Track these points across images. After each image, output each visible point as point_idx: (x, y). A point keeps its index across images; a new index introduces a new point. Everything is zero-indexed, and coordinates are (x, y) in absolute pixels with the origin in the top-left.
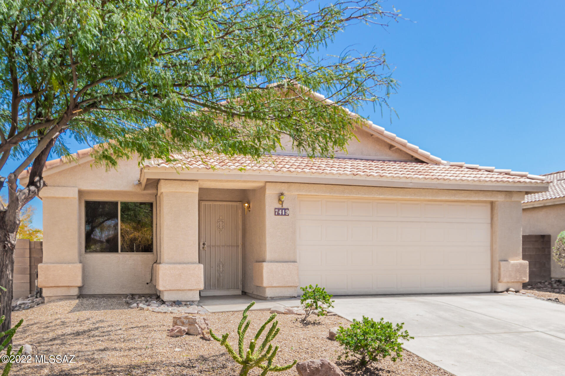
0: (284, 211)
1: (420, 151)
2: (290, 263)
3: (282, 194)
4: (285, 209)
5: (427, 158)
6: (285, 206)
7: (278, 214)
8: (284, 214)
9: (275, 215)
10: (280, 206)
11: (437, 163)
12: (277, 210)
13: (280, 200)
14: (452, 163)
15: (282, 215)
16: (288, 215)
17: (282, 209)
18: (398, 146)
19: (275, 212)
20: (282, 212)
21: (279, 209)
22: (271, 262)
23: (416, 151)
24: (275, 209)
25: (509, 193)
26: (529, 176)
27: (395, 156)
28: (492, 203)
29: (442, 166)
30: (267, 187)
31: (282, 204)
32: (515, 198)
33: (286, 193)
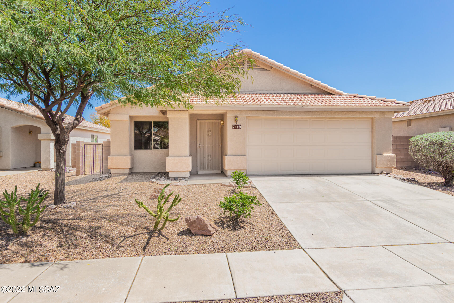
0: (238, 126)
1: (329, 87)
2: (241, 156)
3: (236, 117)
4: (239, 125)
5: (334, 91)
6: (238, 124)
7: (235, 128)
8: (238, 128)
9: (233, 129)
10: (235, 124)
11: (340, 95)
12: (234, 126)
13: (235, 120)
14: (350, 94)
15: (237, 128)
16: (240, 129)
17: (237, 125)
18: (315, 85)
19: (233, 127)
20: (237, 127)
21: (235, 125)
22: (230, 155)
23: (326, 88)
24: (233, 125)
25: (383, 113)
26: (397, 101)
27: (314, 91)
28: (372, 119)
29: (343, 96)
30: (228, 113)
31: (236, 122)
32: (387, 116)
33: (239, 116)
